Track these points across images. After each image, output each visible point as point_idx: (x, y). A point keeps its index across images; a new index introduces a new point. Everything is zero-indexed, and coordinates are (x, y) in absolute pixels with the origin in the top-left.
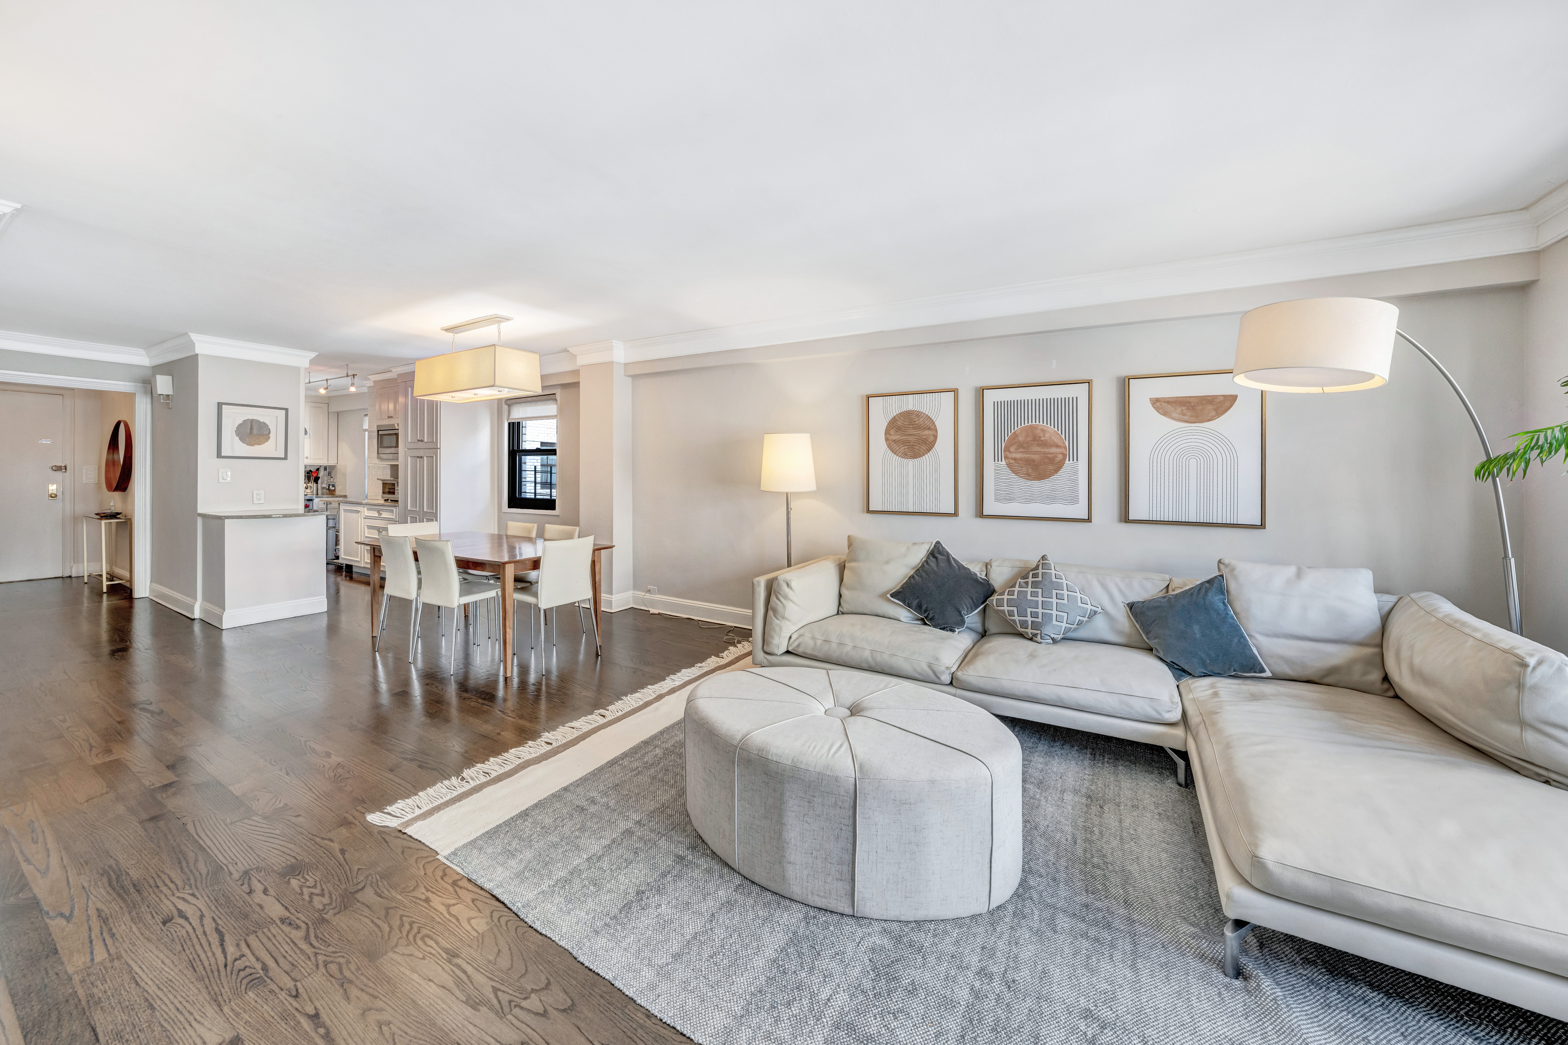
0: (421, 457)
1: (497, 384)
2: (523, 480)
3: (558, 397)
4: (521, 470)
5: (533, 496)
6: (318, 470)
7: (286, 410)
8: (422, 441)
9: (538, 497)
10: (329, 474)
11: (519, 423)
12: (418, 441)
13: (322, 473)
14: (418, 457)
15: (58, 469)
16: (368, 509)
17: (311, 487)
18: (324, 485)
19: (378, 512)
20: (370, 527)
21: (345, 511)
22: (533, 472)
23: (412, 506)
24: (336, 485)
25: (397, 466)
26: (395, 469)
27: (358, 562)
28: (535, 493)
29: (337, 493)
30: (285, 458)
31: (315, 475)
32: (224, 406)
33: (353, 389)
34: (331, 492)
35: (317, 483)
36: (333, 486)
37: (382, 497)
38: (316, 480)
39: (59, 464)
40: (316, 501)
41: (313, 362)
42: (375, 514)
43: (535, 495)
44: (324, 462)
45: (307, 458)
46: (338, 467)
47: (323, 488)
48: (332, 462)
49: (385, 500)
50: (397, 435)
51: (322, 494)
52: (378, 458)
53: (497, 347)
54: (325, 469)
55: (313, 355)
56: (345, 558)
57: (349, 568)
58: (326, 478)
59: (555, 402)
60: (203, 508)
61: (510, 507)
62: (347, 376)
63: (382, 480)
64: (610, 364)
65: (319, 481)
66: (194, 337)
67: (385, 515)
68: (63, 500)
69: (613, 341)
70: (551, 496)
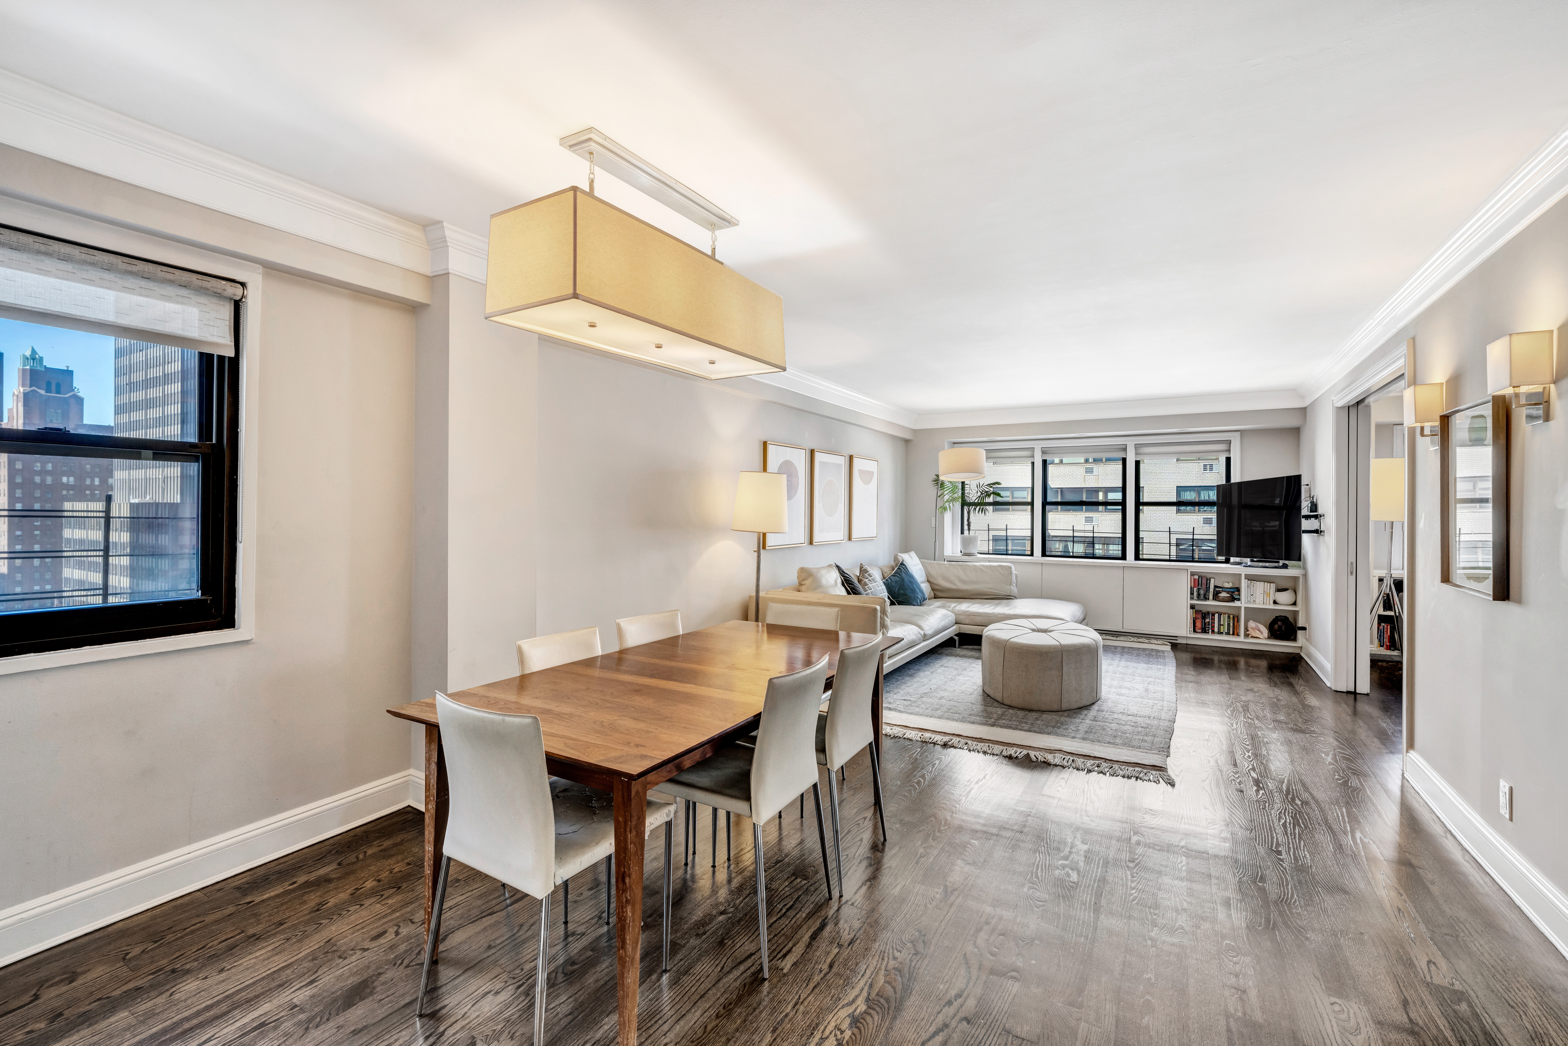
70: (105, 595)
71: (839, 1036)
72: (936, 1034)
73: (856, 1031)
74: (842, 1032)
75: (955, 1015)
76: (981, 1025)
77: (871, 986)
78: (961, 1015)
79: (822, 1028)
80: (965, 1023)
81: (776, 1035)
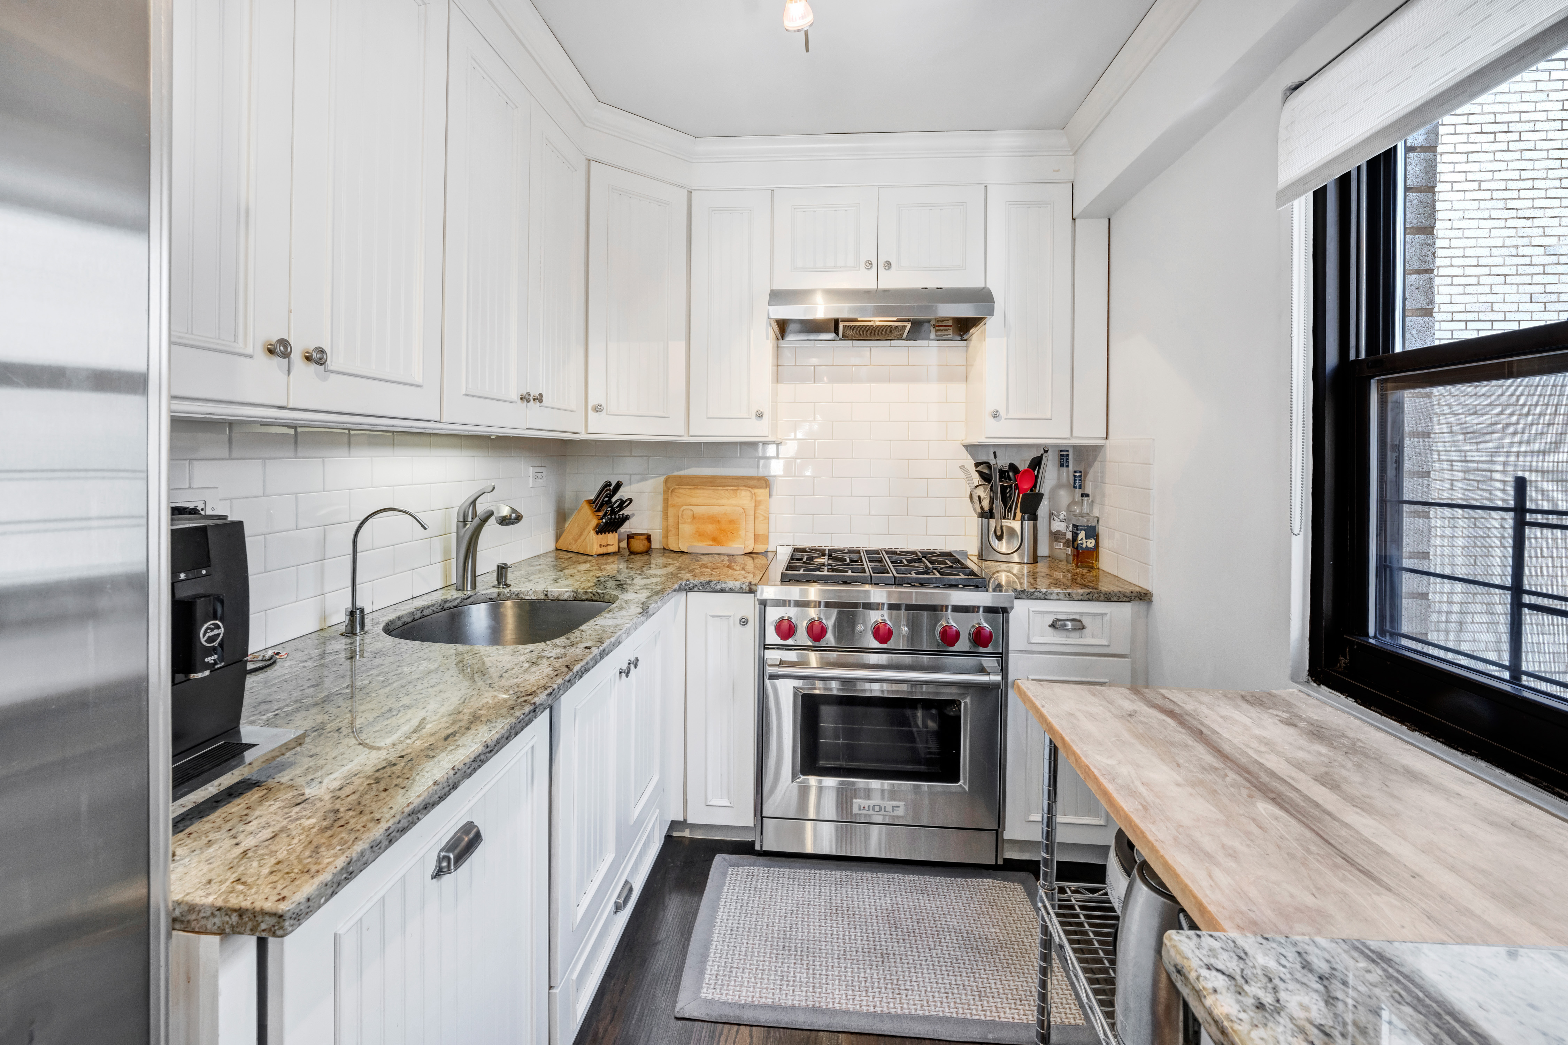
6: (1037, 463)
10: (1078, 480)
13: (1050, 479)
17: (1012, 532)
18: (1058, 526)
24: (1102, 530)
31: (1027, 483)
34: (1082, 565)
35: (1034, 517)
36: (1092, 533)
38: (1033, 501)
44: (1056, 433)
45: (996, 415)
46: (1112, 452)
47: (1056, 536)
54: (1063, 458)
58: (1064, 497)
65: (1043, 510)
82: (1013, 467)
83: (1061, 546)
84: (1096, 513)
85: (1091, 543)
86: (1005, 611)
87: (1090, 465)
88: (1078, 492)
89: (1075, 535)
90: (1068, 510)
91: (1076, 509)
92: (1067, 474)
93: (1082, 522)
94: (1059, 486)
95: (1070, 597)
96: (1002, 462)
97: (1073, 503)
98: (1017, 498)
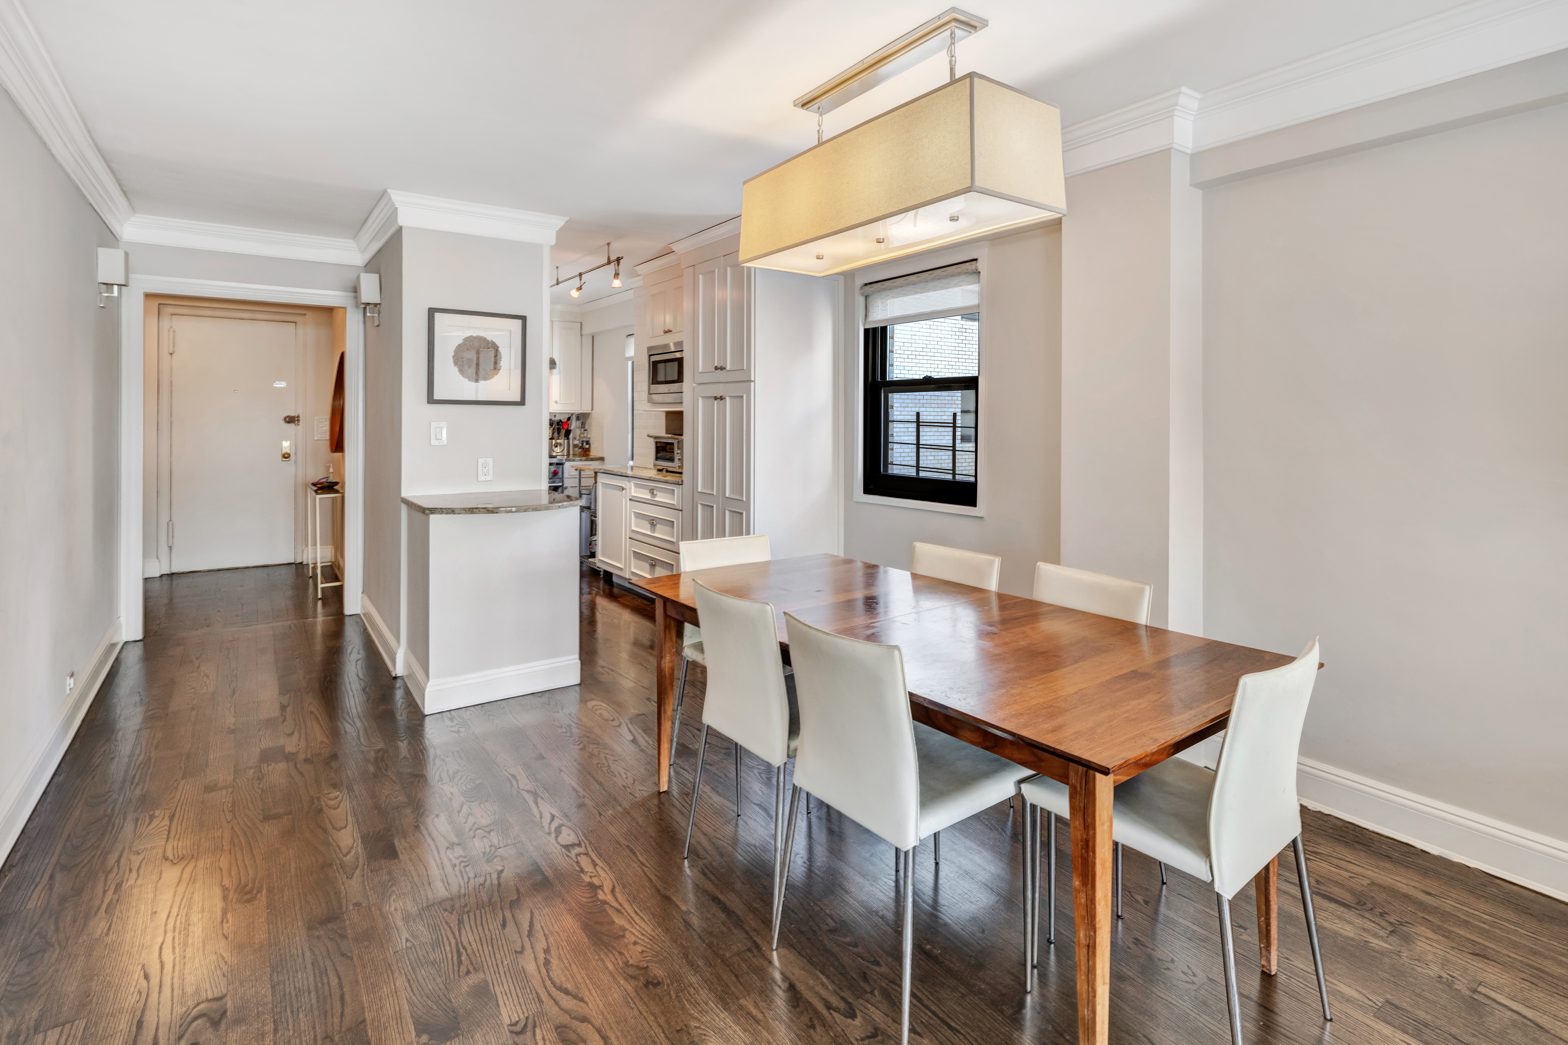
0: (721, 398)
1: (978, 183)
2: (890, 439)
3: (981, 265)
4: (887, 421)
5: (912, 472)
6: (569, 419)
7: (523, 319)
8: (722, 368)
9: (922, 474)
10: (583, 425)
11: (884, 329)
12: (716, 368)
13: (574, 425)
14: (716, 398)
15: (291, 420)
16: (637, 486)
17: (561, 445)
18: (576, 442)
19: (652, 491)
20: (639, 516)
21: (605, 485)
22: (915, 425)
23: (704, 486)
24: (591, 442)
25: (680, 414)
26: (675, 421)
27: (621, 569)
28: (918, 467)
29: (594, 453)
30: (522, 403)
31: (566, 427)
32: (437, 316)
33: (617, 283)
34: (584, 451)
35: (568, 439)
36: (588, 443)
37: (655, 465)
38: (568, 433)
39: (292, 414)
40: (567, 465)
41: (562, 233)
42: (646, 495)
43: (918, 471)
44: (576, 409)
45: (556, 402)
46: (594, 415)
47: (575, 446)
48: (586, 409)
49: (660, 470)
50: (680, 361)
51: (574, 455)
52: (650, 401)
53: (976, 80)
54: (578, 417)
55: (560, 222)
56: (603, 560)
57: (608, 575)
58: (578, 432)
59: (975, 277)
60: (407, 492)
61: (867, 491)
62: (609, 263)
63: (656, 438)
64: (1164, 154)
65: (571, 436)
66: (397, 197)
67: (660, 498)
68: (296, 462)
69: (1184, 89)
70: (954, 474)
71: (589, 874)
72: (531, 925)
73: (585, 884)
74: (591, 877)
75: (532, 948)
76: (504, 959)
77: (618, 911)
78: (528, 951)
79: (606, 869)
80: (519, 950)
81: (625, 848)
82: (561, 421)
83: (577, 449)
84: (589, 436)
85: (587, 446)
86: (562, 464)
87: (586, 420)
88: (583, 429)
89: (582, 444)
90: (579, 436)
91: (582, 435)
92: (579, 423)
93: (584, 439)
94: (576, 428)
95: (581, 460)
96: (557, 418)
97: (581, 433)
98: (563, 432)
